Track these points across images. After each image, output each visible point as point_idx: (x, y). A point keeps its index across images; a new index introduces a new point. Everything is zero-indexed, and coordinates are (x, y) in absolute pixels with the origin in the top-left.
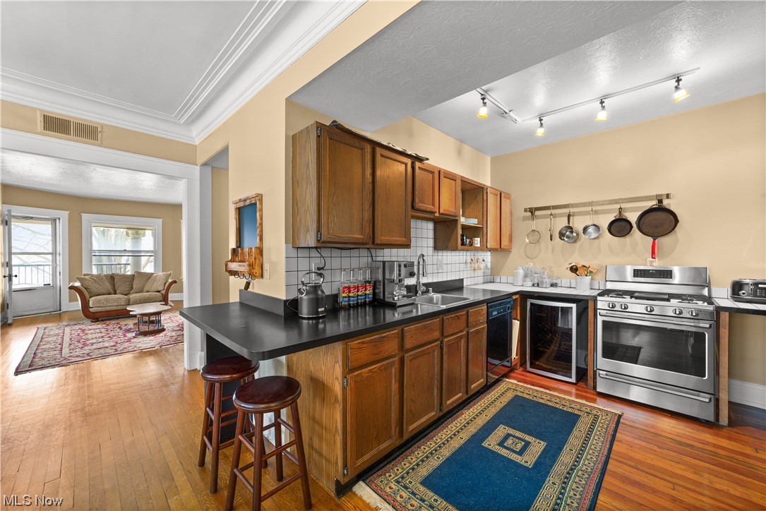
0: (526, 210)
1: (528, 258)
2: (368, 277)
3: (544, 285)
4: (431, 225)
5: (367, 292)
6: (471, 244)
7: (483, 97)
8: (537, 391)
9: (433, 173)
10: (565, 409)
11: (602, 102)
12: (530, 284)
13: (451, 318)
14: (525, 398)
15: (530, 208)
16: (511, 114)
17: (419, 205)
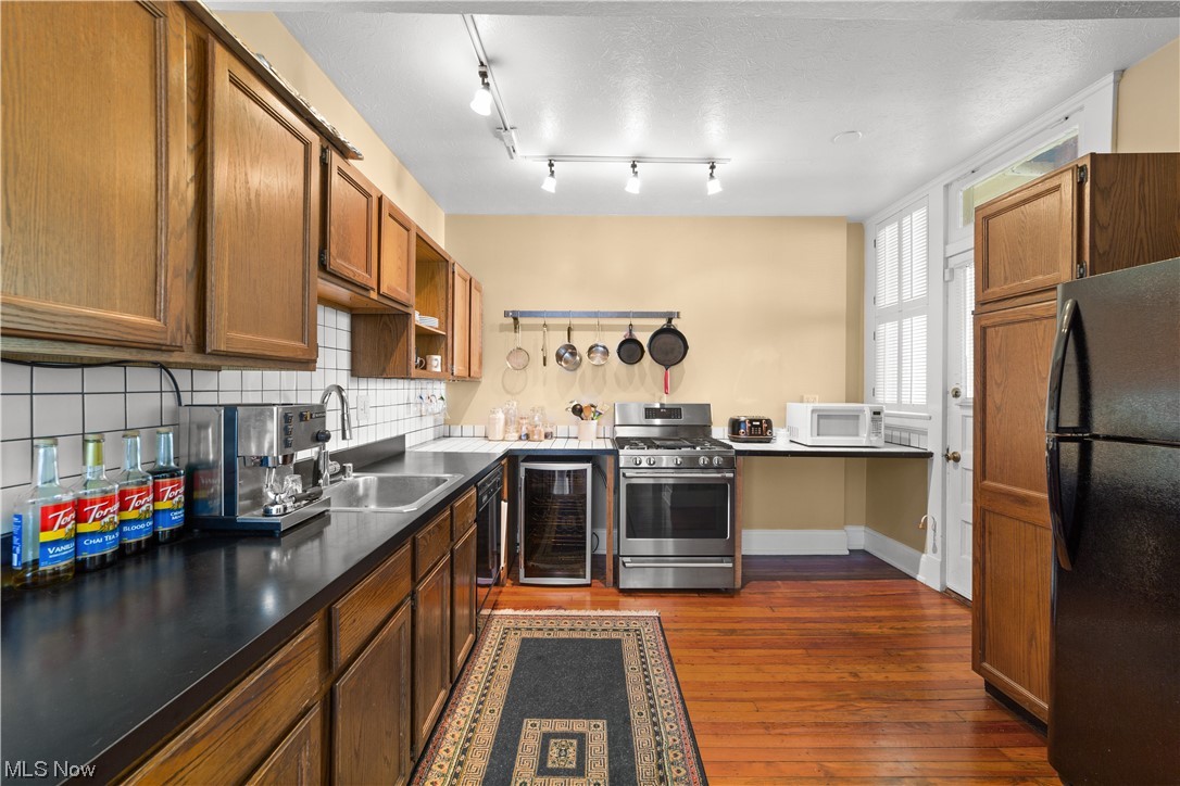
0: (506, 314)
1: (508, 392)
2: (166, 453)
3: (536, 437)
4: (344, 321)
5: (163, 505)
6: (423, 366)
7: (483, 69)
8: (549, 617)
9: (367, 195)
10: (598, 637)
11: (634, 166)
12: (516, 436)
13: (429, 532)
14: (537, 639)
15: (513, 312)
16: (513, 132)
17: (336, 263)
